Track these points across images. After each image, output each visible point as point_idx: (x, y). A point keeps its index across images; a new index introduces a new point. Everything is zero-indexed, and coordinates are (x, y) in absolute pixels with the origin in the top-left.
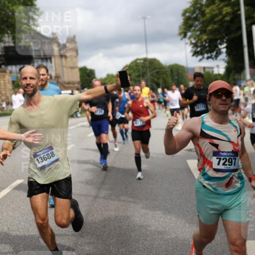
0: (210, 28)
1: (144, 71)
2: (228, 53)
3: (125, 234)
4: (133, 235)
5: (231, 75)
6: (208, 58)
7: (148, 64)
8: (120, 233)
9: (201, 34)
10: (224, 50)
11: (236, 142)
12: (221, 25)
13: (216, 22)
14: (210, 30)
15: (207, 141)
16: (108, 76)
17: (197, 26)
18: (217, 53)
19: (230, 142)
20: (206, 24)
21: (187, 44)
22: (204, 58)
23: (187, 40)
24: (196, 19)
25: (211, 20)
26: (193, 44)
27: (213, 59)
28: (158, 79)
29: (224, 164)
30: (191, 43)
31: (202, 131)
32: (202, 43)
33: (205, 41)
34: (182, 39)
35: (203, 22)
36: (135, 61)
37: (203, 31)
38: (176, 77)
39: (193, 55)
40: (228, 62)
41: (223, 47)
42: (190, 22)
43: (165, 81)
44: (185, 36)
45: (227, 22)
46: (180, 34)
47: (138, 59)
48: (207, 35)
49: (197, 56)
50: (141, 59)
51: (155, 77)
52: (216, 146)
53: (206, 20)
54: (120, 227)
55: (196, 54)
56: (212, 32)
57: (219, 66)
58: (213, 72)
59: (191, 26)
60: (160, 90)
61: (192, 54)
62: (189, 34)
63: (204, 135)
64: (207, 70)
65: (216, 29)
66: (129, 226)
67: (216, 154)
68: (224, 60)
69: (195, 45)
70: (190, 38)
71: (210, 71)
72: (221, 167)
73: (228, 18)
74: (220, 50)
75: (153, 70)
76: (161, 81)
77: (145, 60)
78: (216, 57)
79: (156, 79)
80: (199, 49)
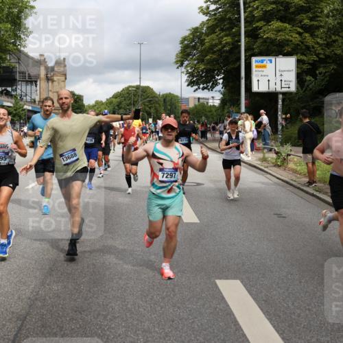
0: (208, 57)
1: (136, 100)
2: (225, 85)
3: (99, 272)
4: (107, 273)
5: (226, 107)
6: (203, 89)
7: (140, 93)
8: (93, 271)
9: (198, 63)
10: (221, 81)
11: (176, 162)
12: (220, 56)
13: (215, 52)
14: (207, 60)
15: (156, 161)
16: (97, 102)
17: (194, 55)
18: (213, 84)
19: (172, 161)
20: (204, 53)
21: (182, 72)
22: (199, 88)
23: (183, 69)
24: (194, 47)
25: (211, 49)
26: (189, 73)
27: (209, 89)
28: (150, 108)
29: (166, 177)
30: (188, 72)
31: (153, 154)
32: (199, 72)
33: (202, 71)
34: (178, 68)
35: (201, 51)
36: (128, 88)
37: (201, 61)
38: (169, 107)
39: (188, 85)
40: (224, 94)
41: (220, 79)
42: (188, 51)
43: (157, 111)
44: (182, 65)
45: (227, 52)
46: (176, 62)
47: (130, 87)
48: (204, 65)
49: (192, 87)
50: (133, 87)
51: (147, 106)
52: (161, 164)
53: (204, 49)
54: (94, 265)
55: (191, 83)
56: (210, 62)
57: (214, 97)
58: (207, 103)
59: (188, 55)
60: (151, 120)
61: (187, 83)
62: (186, 63)
63: (154, 156)
64: (201, 101)
65: (214, 58)
66: (104, 263)
67: (161, 170)
68: (219, 91)
69: (191, 75)
70: (187, 66)
71: (205, 101)
72: (164, 179)
73: (227, 48)
74: (216, 81)
75: (145, 99)
76: (152, 111)
77: (138, 87)
78: (212, 88)
79: (147, 109)
80: (195, 79)
